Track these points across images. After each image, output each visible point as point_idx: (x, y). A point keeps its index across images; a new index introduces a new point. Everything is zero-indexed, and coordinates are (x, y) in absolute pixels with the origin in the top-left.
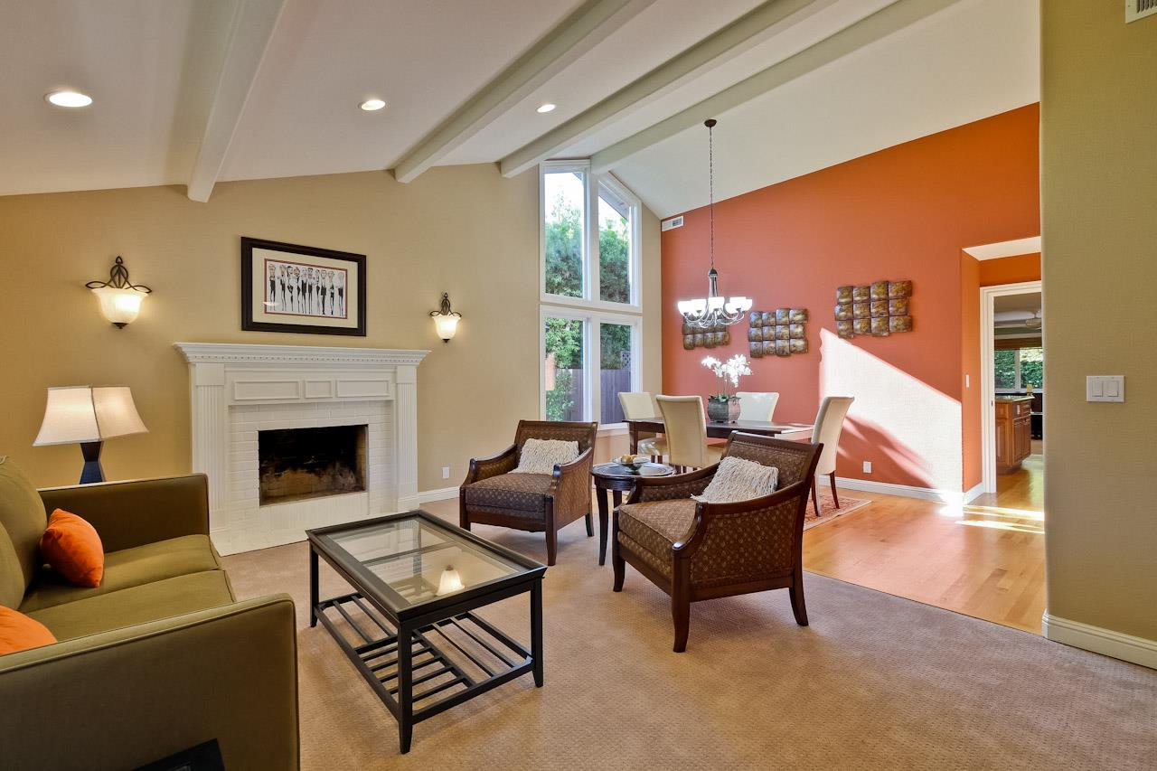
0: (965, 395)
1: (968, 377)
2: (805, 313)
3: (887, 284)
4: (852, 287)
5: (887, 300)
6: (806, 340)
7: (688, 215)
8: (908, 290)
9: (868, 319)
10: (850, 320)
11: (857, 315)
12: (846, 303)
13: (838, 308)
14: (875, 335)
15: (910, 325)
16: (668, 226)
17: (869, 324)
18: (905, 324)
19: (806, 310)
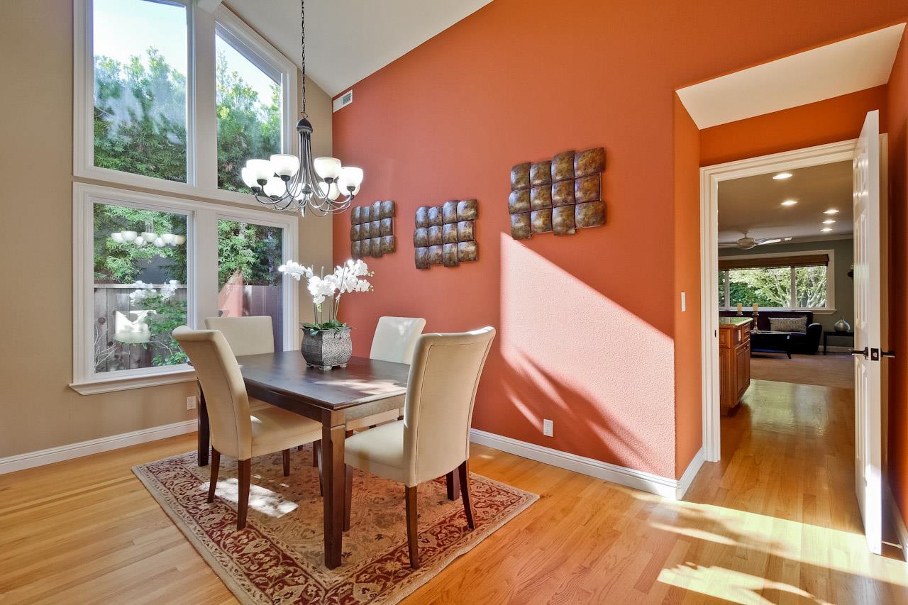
0: (680, 326)
1: (683, 295)
2: (475, 205)
3: (571, 156)
4: (529, 165)
5: (572, 181)
6: (477, 245)
7: (358, 88)
8: (601, 162)
9: (548, 208)
10: (527, 212)
11: (535, 206)
12: (523, 188)
13: (513, 197)
14: (558, 234)
15: (602, 217)
16: (339, 104)
17: (550, 217)
18: (595, 214)
19: (476, 200)
